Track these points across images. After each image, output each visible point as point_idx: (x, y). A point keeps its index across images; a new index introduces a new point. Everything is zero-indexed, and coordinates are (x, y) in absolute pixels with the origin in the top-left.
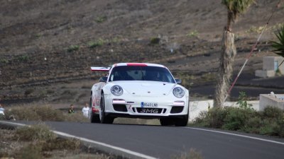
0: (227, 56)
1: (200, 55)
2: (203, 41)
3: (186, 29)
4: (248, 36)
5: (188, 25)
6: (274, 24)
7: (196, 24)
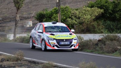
0: (17, 21)
1: (8, 21)
2: (9, 17)
3: (4, 14)
4: (21, 15)
5: (4, 13)
6: (28, 12)
7: (6, 13)
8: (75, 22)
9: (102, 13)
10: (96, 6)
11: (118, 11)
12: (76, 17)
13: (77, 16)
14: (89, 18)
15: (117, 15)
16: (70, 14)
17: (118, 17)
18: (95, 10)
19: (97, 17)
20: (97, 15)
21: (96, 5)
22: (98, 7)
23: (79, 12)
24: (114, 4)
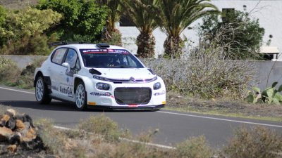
8: (13, 34)
9: (62, 21)
10: (50, 8)
11: (90, 17)
12: (14, 24)
13: (17, 24)
14: (38, 27)
15: (87, 23)
16: (4, 20)
17: (89, 28)
18: (48, 14)
19: (53, 26)
20: (52, 22)
21: (51, 5)
22: (54, 9)
23: (21, 17)
24: (82, 4)
